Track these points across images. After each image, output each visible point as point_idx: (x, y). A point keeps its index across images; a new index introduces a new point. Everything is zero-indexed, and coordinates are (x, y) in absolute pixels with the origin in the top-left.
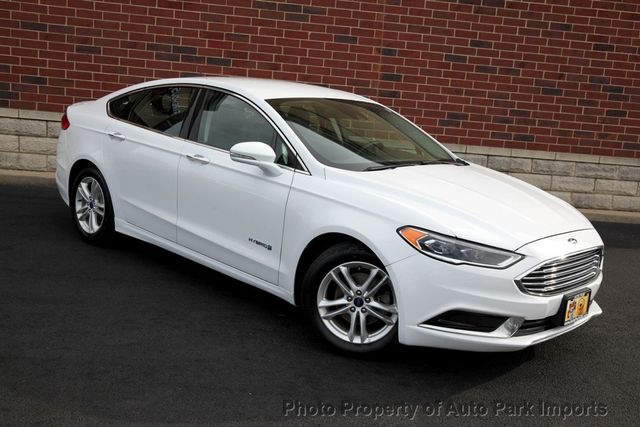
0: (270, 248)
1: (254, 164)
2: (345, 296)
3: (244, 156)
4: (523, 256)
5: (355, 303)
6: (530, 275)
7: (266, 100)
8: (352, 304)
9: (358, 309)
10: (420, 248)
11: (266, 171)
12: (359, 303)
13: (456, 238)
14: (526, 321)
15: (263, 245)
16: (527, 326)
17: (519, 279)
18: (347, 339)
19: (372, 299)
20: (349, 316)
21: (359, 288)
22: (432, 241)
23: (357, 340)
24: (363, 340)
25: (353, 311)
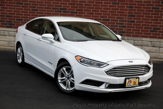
0: (52, 64)
1: (48, 40)
2: (65, 76)
3: (45, 38)
4: (108, 65)
5: (67, 78)
6: (110, 70)
7: (57, 22)
8: (67, 79)
9: (68, 80)
10: (80, 62)
11: (51, 42)
12: (68, 78)
13: (88, 59)
14: (110, 84)
15: (51, 63)
16: (111, 86)
17: (106, 71)
18: (65, 89)
19: (71, 77)
20: (66, 82)
21: (68, 74)
22: (83, 60)
23: (68, 89)
24: (69, 89)
25: (67, 81)
